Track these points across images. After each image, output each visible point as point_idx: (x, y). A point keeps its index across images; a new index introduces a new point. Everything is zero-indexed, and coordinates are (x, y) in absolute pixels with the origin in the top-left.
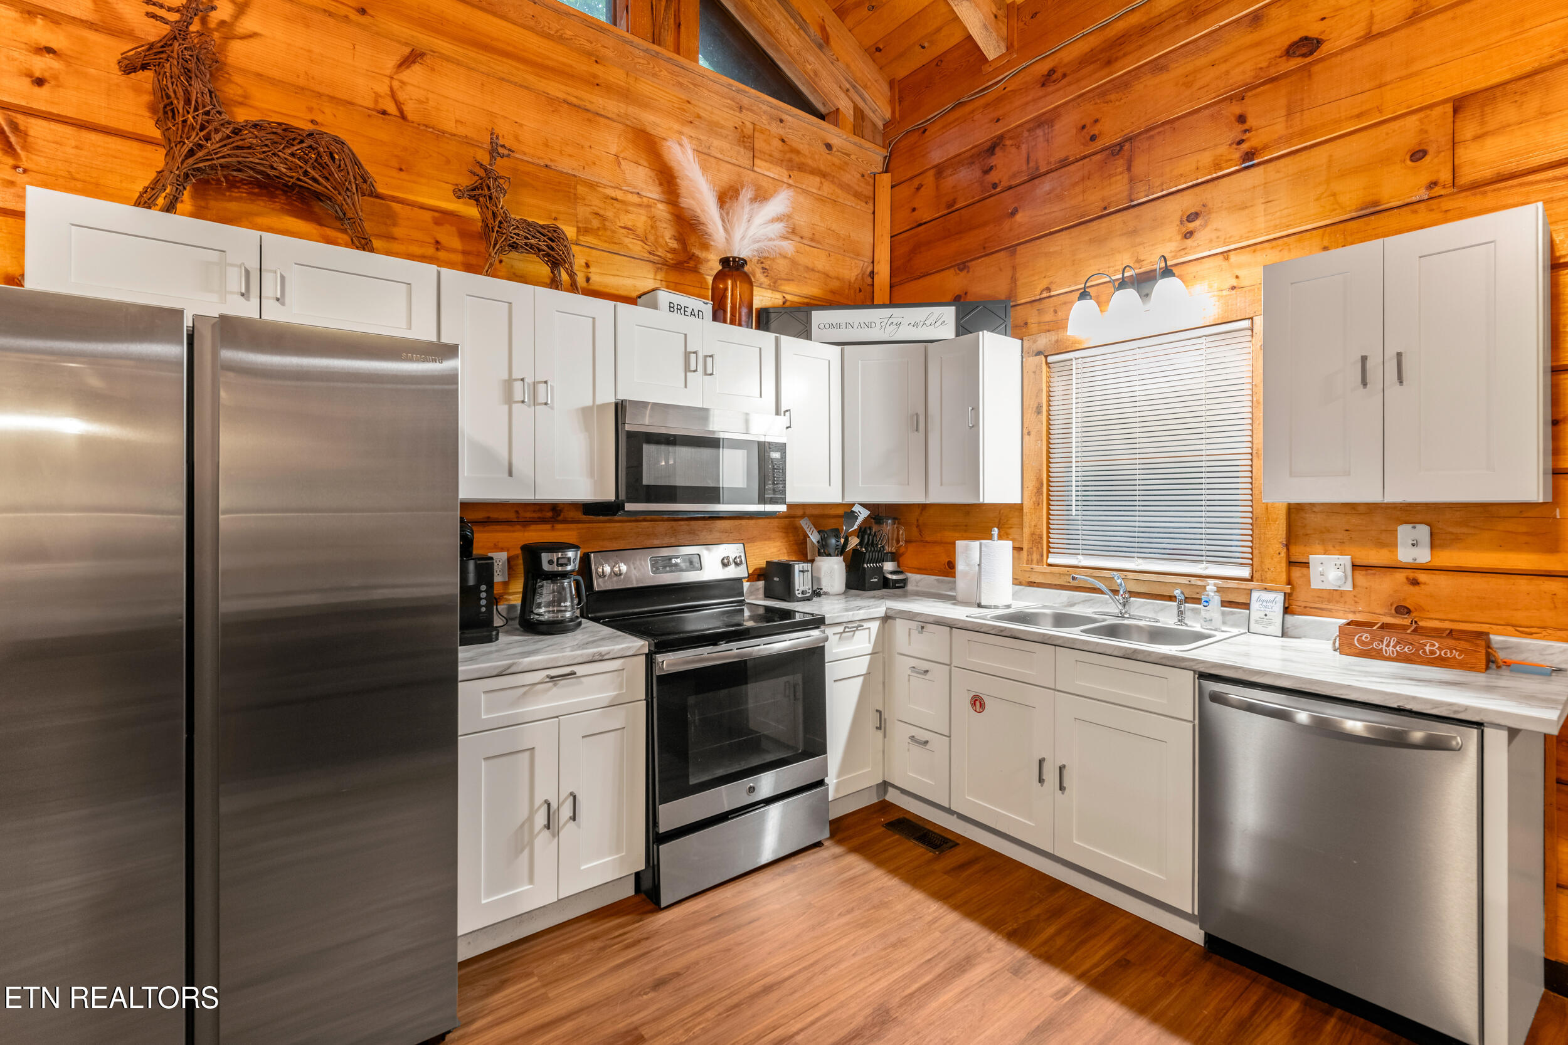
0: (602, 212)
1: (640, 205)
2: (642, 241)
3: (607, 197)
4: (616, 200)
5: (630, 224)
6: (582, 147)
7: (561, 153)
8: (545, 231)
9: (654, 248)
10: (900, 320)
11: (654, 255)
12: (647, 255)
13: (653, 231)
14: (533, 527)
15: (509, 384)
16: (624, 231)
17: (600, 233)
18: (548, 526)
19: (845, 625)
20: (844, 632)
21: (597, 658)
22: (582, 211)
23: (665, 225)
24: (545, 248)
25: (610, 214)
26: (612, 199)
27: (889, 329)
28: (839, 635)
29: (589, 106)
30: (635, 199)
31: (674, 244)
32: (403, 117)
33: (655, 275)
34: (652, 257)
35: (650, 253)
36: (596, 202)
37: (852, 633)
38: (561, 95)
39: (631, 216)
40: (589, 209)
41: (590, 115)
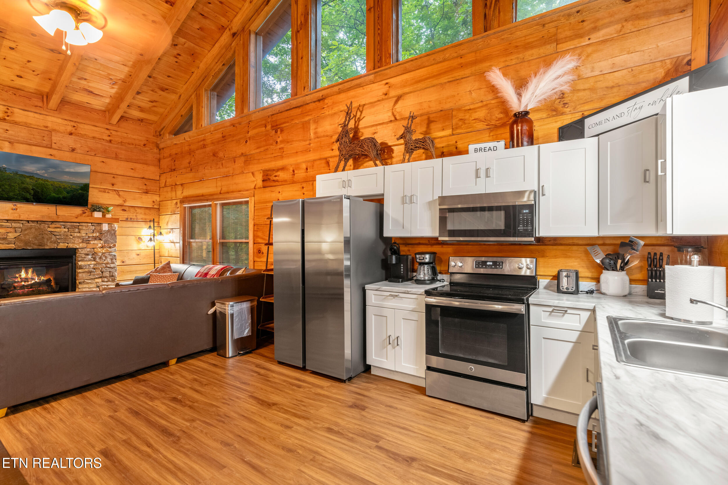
0: (463, 118)
1: (482, 107)
2: (483, 122)
3: (466, 110)
4: (470, 109)
5: (476, 117)
6: (454, 96)
7: (446, 103)
8: (421, 141)
9: (489, 122)
10: (641, 105)
11: (489, 125)
12: (486, 127)
13: (489, 115)
14: (435, 246)
15: (403, 197)
16: (474, 121)
17: (462, 127)
18: (440, 246)
19: (553, 308)
20: (552, 312)
21: (406, 292)
22: (454, 121)
23: (495, 109)
24: (422, 146)
25: (467, 117)
26: (469, 110)
27: (633, 113)
28: (549, 313)
29: (458, 78)
30: (480, 104)
31: (502, 116)
32: (396, 119)
33: (490, 134)
34: (488, 127)
35: (487, 125)
36: (461, 115)
37: (562, 314)
38: (446, 81)
39: (477, 113)
40: (458, 119)
41: (458, 81)
